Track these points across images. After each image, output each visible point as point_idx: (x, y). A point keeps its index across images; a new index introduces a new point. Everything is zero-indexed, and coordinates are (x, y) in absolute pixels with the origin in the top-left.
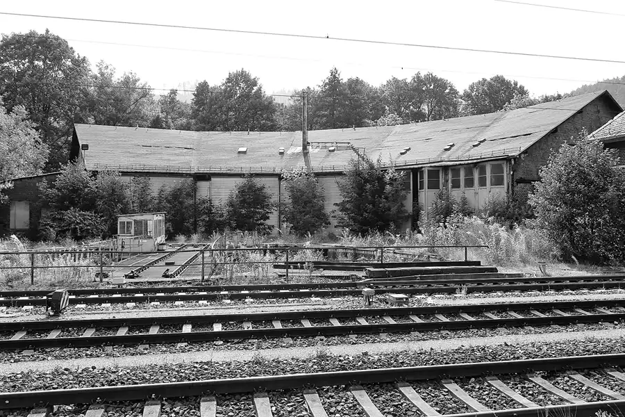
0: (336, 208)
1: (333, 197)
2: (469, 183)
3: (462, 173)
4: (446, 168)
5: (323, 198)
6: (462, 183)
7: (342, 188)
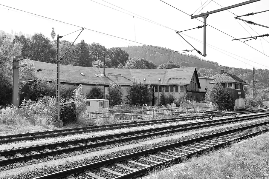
0: (126, 97)
1: (124, 93)
2: (172, 91)
3: (169, 88)
4: (163, 86)
5: (121, 94)
6: (169, 91)
7: (128, 91)
